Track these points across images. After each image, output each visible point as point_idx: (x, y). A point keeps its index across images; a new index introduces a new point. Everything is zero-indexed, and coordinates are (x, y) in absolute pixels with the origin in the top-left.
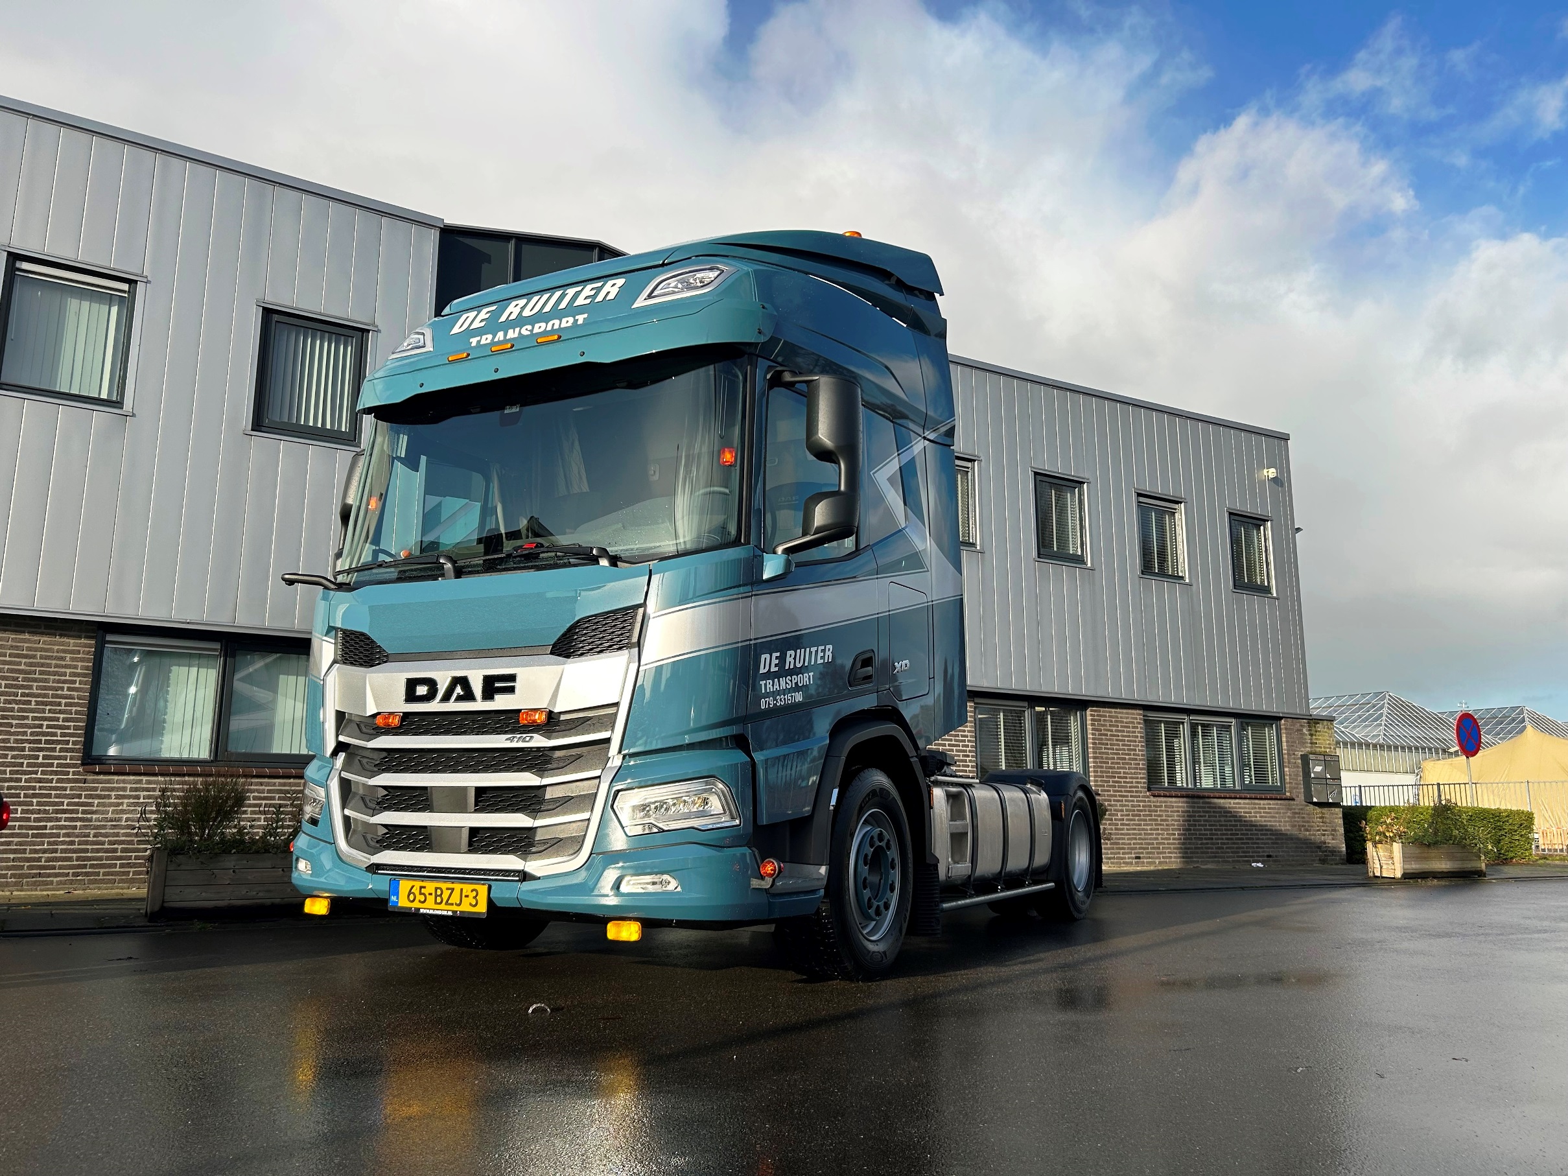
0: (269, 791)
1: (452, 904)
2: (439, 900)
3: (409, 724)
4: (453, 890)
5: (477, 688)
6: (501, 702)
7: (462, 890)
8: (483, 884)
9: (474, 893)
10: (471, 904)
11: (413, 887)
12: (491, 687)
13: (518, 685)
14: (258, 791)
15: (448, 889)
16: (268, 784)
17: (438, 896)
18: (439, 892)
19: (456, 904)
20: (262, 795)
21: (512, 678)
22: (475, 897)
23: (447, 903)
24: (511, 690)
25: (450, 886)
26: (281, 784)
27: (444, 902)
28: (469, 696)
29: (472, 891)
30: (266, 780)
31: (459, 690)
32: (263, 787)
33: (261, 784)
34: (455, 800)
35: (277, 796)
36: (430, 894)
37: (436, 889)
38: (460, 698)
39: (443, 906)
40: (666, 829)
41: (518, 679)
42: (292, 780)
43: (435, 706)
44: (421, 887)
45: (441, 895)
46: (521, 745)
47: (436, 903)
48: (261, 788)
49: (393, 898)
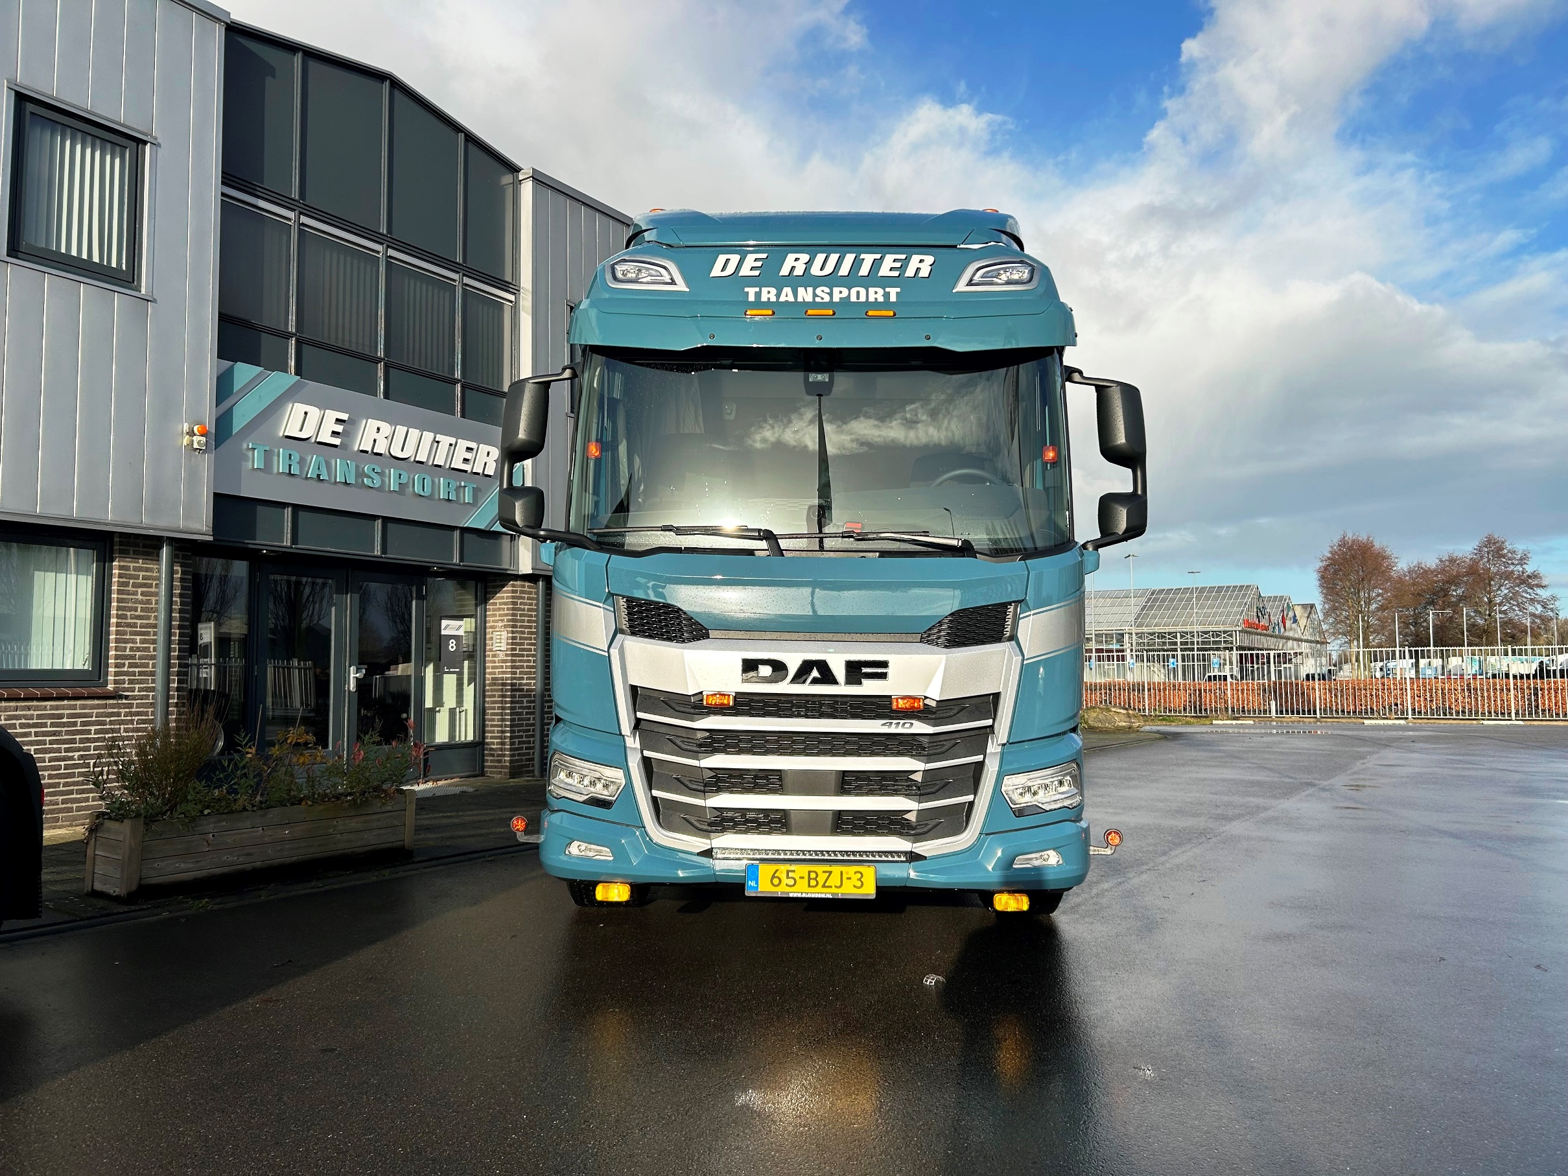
0: (39, 717)
1: (831, 887)
2: (813, 883)
3: (745, 704)
4: (830, 873)
5: (839, 672)
6: (869, 688)
7: (842, 873)
8: (869, 866)
9: (859, 876)
10: (855, 886)
11: (777, 871)
12: (855, 671)
13: (890, 671)
14: (26, 717)
15: (824, 872)
16: (37, 708)
17: (813, 879)
18: (813, 875)
19: (836, 887)
20: (31, 722)
21: (884, 664)
22: (860, 880)
23: (824, 886)
24: (883, 676)
25: (827, 868)
26: (52, 708)
27: (821, 884)
28: (827, 677)
29: (855, 873)
30: (35, 703)
31: (815, 673)
32: (32, 712)
33: (29, 708)
34: (810, 783)
35: (49, 721)
36: (802, 878)
37: (809, 872)
38: (815, 681)
39: (819, 888)
40: (1047, 809)
41: (890, 665)
42: (66, 702)
43: (785, 687)
44: (788, 872)
45: (815, 879)
46: (900, 730)
47: (809, 886)
48: (29, 713)
49: (752, 883)
